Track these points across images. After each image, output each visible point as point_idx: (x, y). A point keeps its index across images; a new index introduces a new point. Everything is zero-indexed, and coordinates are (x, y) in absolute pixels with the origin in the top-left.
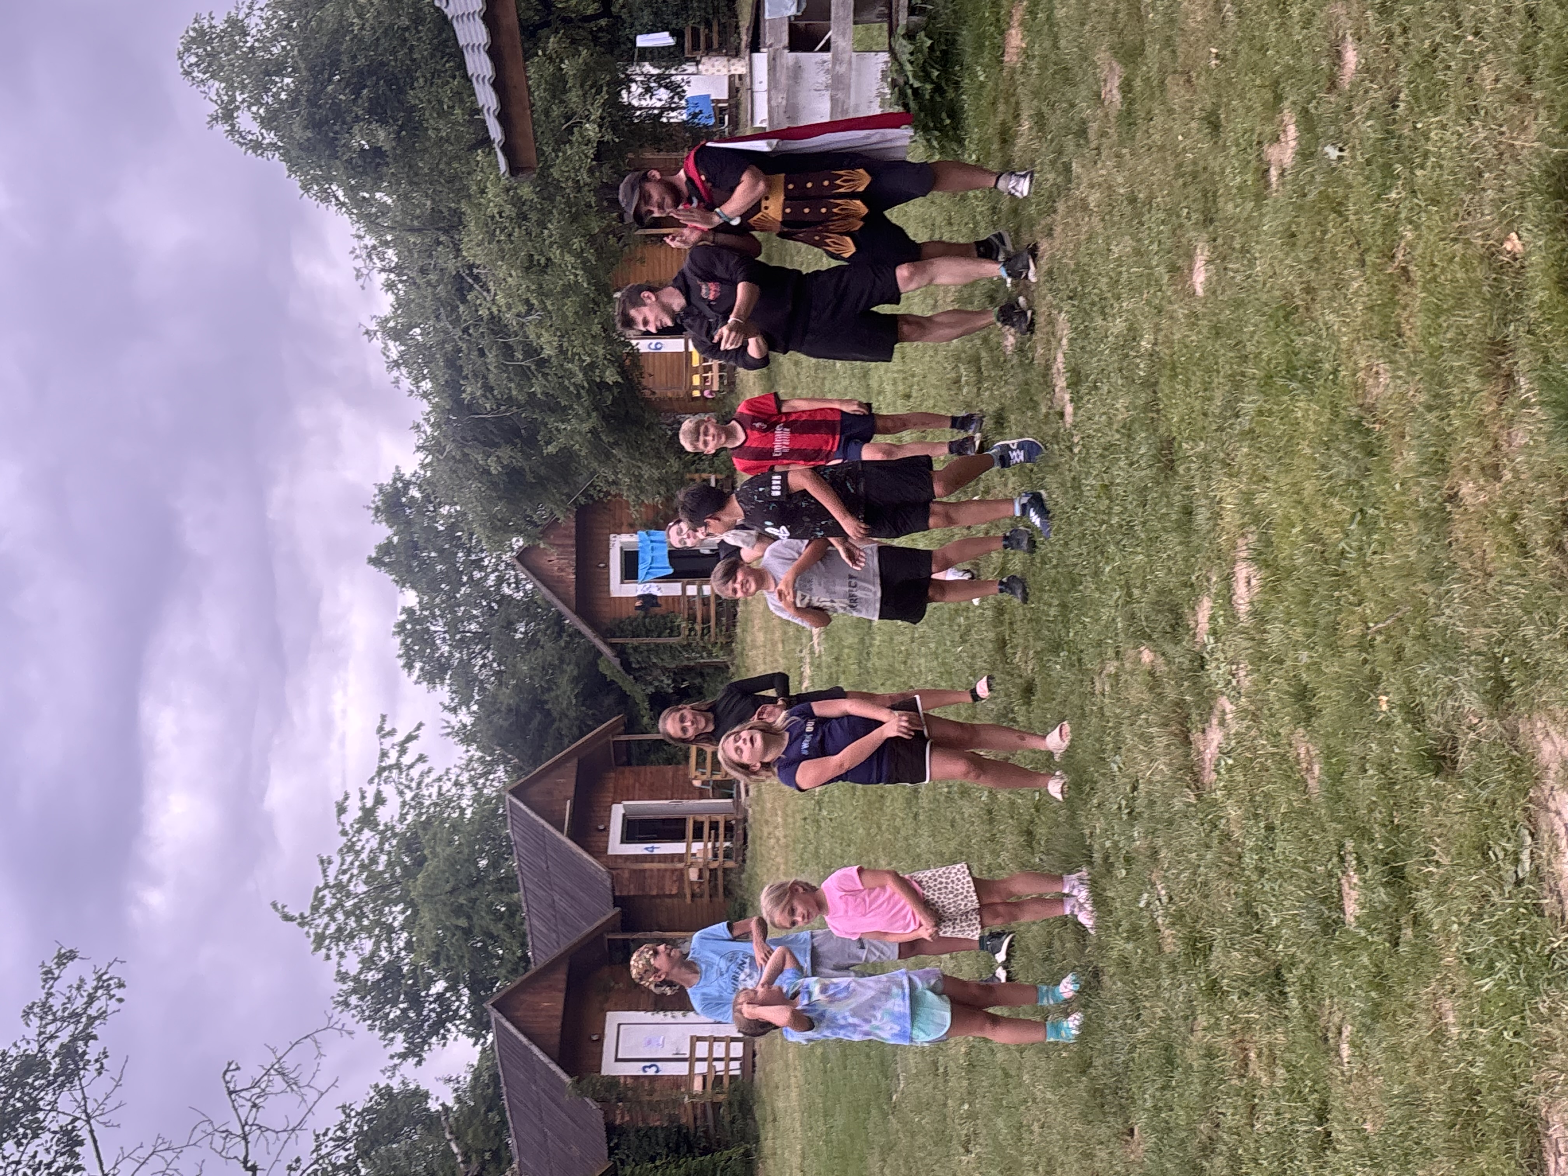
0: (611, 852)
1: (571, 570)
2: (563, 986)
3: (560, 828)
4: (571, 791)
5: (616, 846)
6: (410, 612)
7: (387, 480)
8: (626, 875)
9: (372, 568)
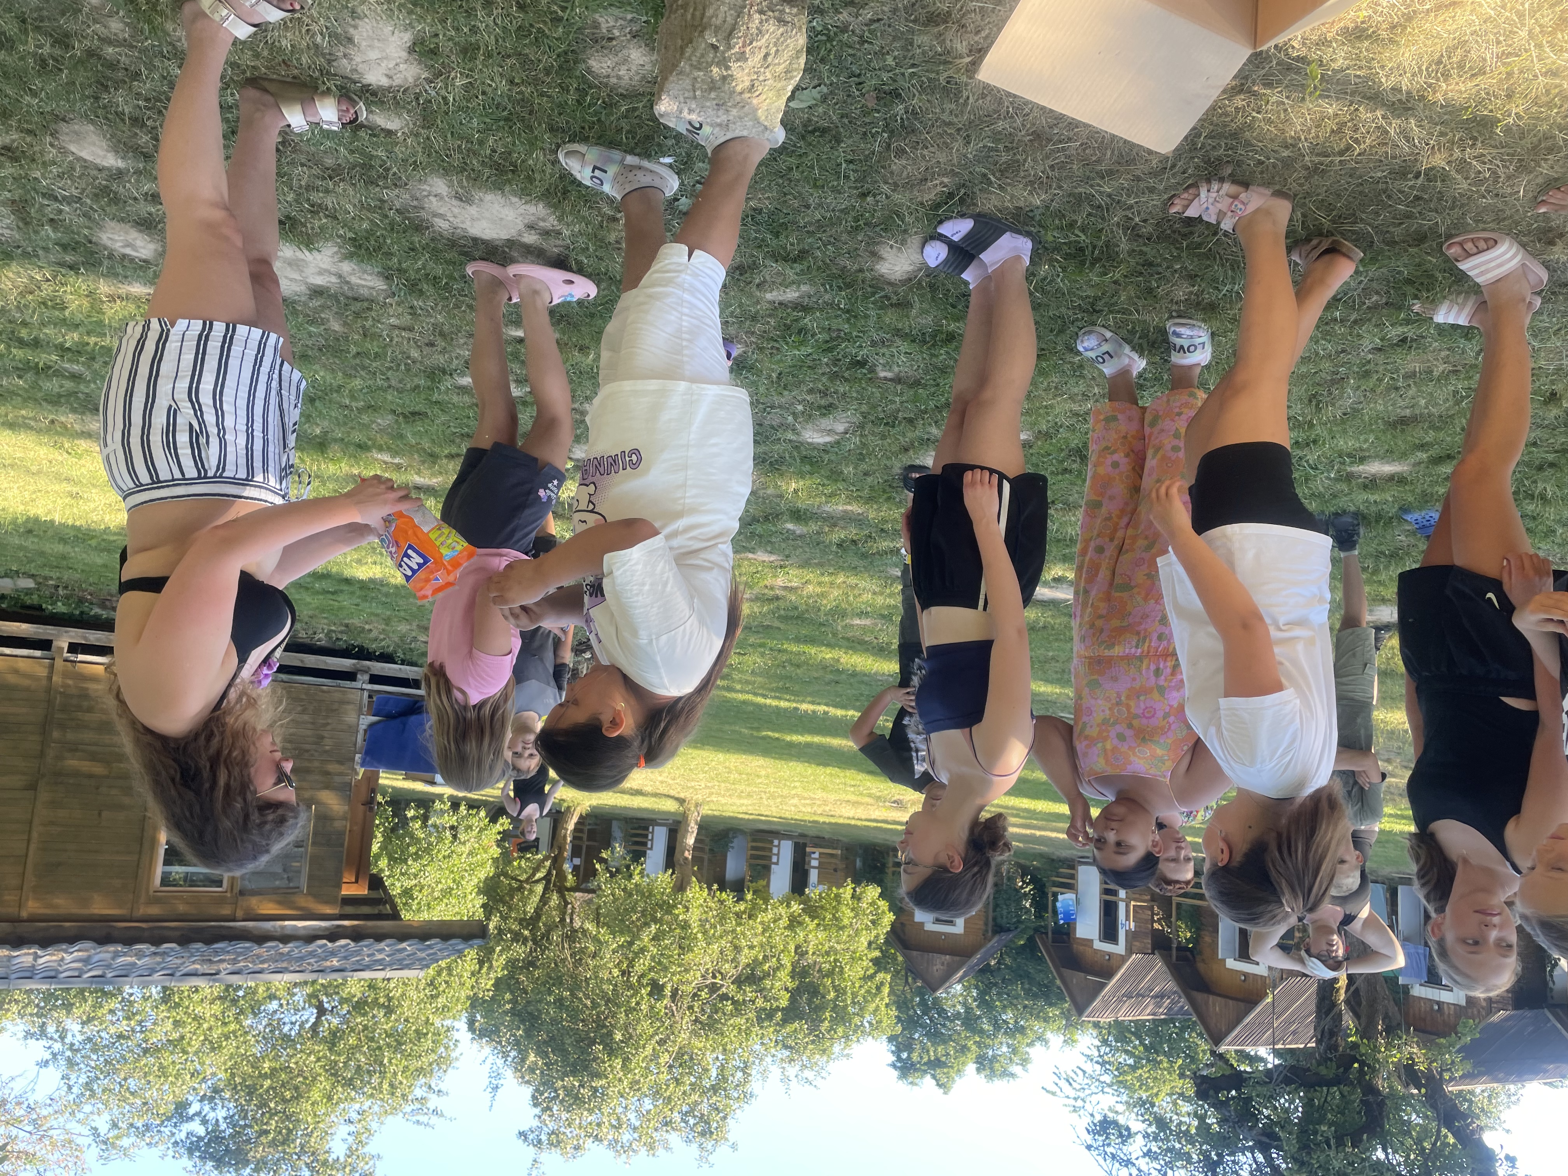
0: (1123, 953)
1: (943, 957)
2: (1205, 995)
3: (1104, 985)
4: (1082, 974)
5: (1120, 948)
6: (978, 1070)
7: (895, 1073)
8: (1137, 944)
9: (952, 1092)
